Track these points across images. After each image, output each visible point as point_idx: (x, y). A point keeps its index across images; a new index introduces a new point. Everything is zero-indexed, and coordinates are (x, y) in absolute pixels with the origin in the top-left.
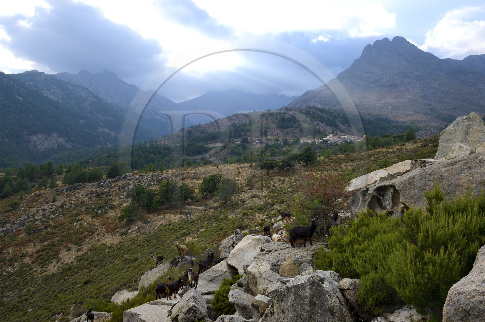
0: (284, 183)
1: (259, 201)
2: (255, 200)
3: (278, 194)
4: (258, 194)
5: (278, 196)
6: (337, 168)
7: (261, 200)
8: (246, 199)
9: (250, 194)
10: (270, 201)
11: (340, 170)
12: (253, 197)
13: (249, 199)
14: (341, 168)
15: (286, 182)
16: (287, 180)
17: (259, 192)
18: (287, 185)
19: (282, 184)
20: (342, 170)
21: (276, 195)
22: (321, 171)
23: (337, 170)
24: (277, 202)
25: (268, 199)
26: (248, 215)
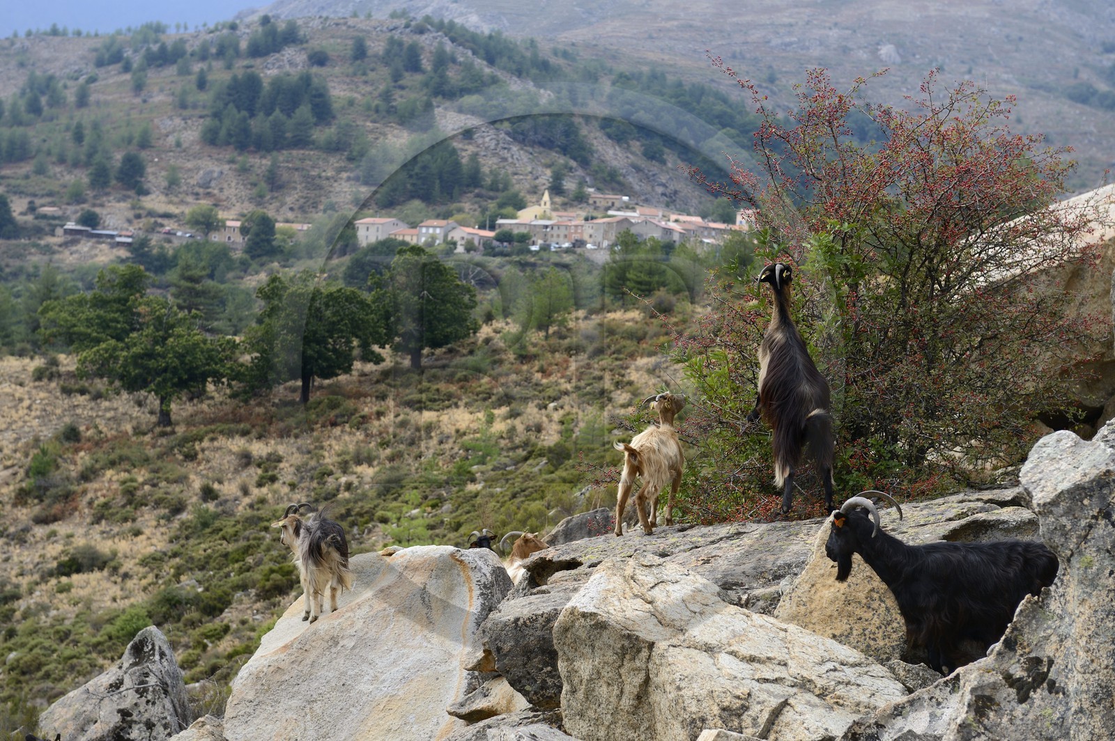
0: (273, 479)
1: (115, 590)
2: (86, 583)
3: (242, 543)
4: (105, 547)
5: (247, 551)
6: (607, 384)
7: (130, 584)
8: (24, 582)
9: (54, 549)
10: (189, 584)
11: (622, 397)
12: (73, 566)
13: (46, 576)
14: (630, 383)
15: (286, 471)
16: (297, 459)
17: (105, 535)
18: (293, 486)
19: (260, 485)
20: (635, 394)
21: (231, 547)
22: (507, 399)
23: (603, 397)
24: (244, 587)
25: (177, 576)
26: (47, 676)
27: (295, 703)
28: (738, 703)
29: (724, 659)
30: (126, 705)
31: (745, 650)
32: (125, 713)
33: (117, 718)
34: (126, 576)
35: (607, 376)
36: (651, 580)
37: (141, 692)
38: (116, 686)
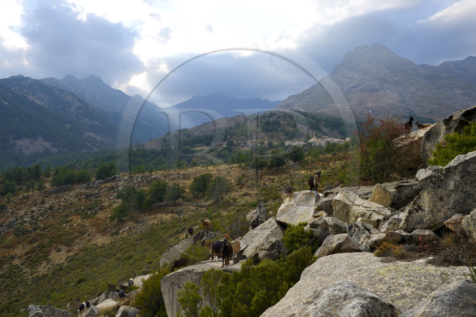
0: (274, 182)
1: (251, 199)
2: (246, 198)
3: (270, 192)
4: (249, 192)
5: (270, 193)
6: (326, 166)
7: (253, 198)
8: (238, 197)
9: (242, 193)
10: (262, 198)
11: (329, 168)
12: (244, 195)
13: (241, 197)
14: (330, 166)
15: (276, 180)
16: (277, 179)
17: (249, 190)
18: (277, 183)
19: (272, 183)
20: (331, 168)
21: (268, 192)
22: (310, 169)
23: (325, 168)
24: (270, 198)
25: (260, 196)
26: (242, 211)
27: (287, 214)
28: (364, 214)
29: (361, 207)
30: (258, 215)
31: (364, 206)
32: (258, 216)
33: (257, 217)
34: (252, 197)
35: (326, 165)
36: (347, 195)
37: (260, 213)
38: (256, 212)
